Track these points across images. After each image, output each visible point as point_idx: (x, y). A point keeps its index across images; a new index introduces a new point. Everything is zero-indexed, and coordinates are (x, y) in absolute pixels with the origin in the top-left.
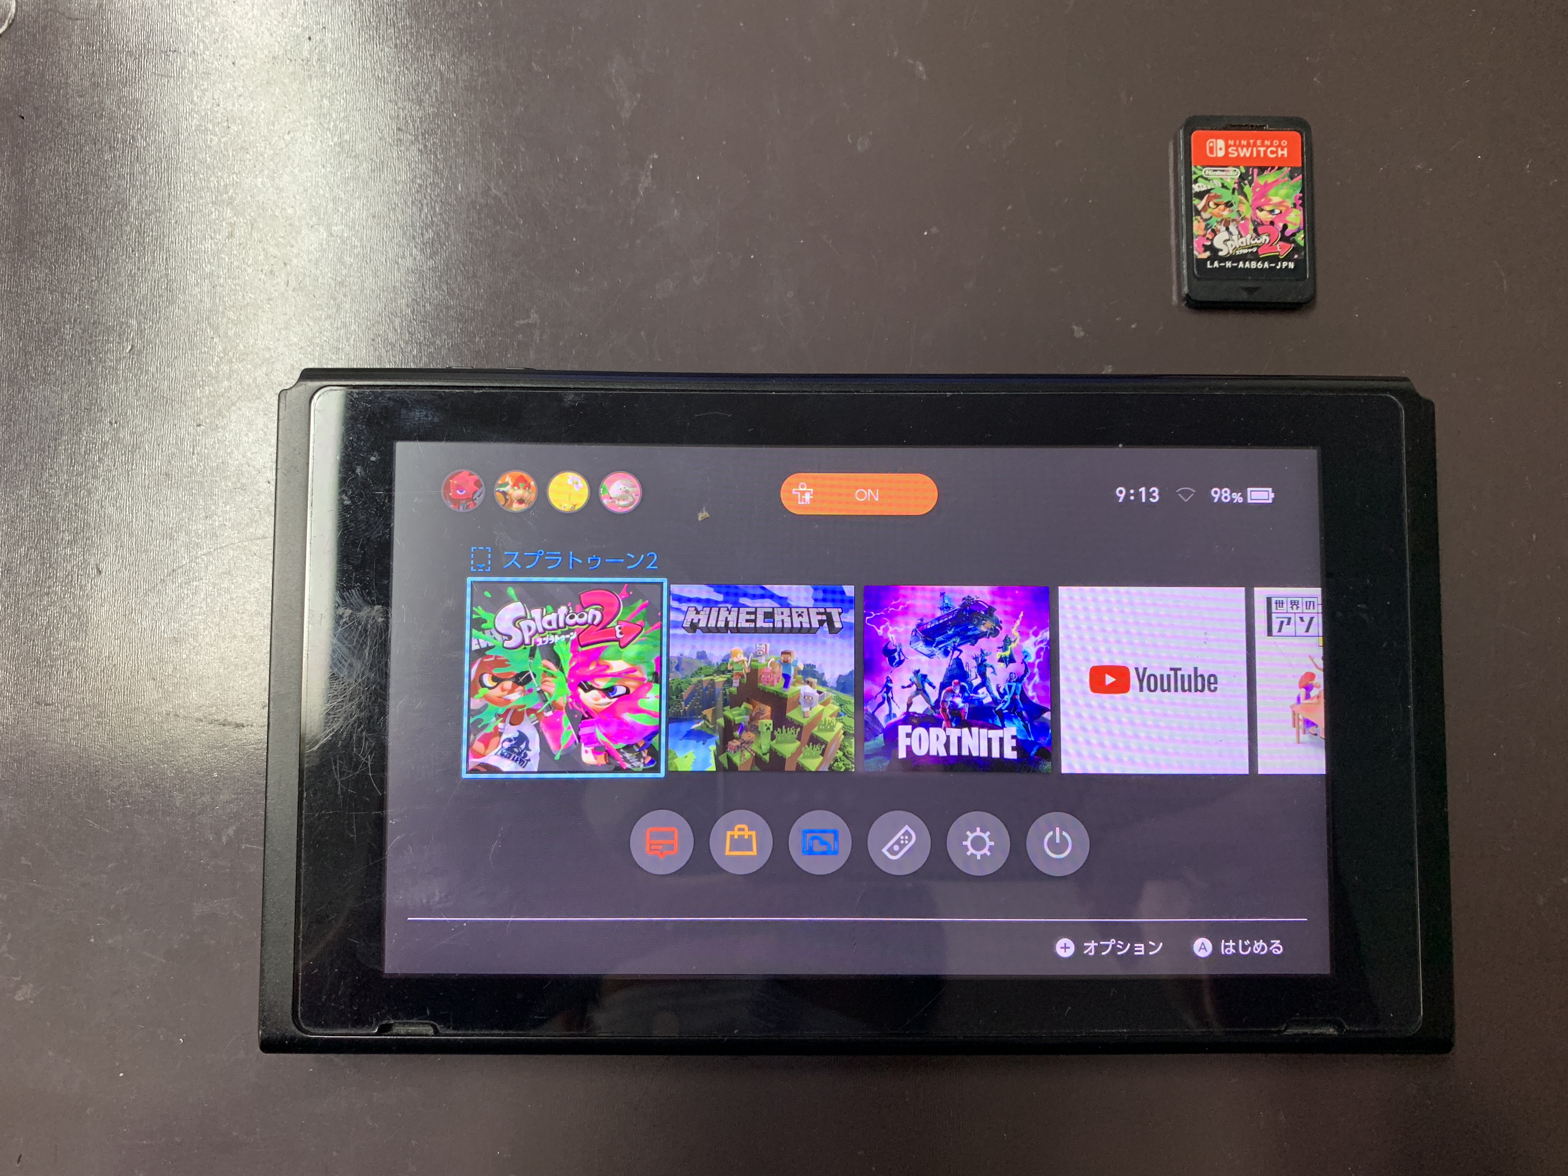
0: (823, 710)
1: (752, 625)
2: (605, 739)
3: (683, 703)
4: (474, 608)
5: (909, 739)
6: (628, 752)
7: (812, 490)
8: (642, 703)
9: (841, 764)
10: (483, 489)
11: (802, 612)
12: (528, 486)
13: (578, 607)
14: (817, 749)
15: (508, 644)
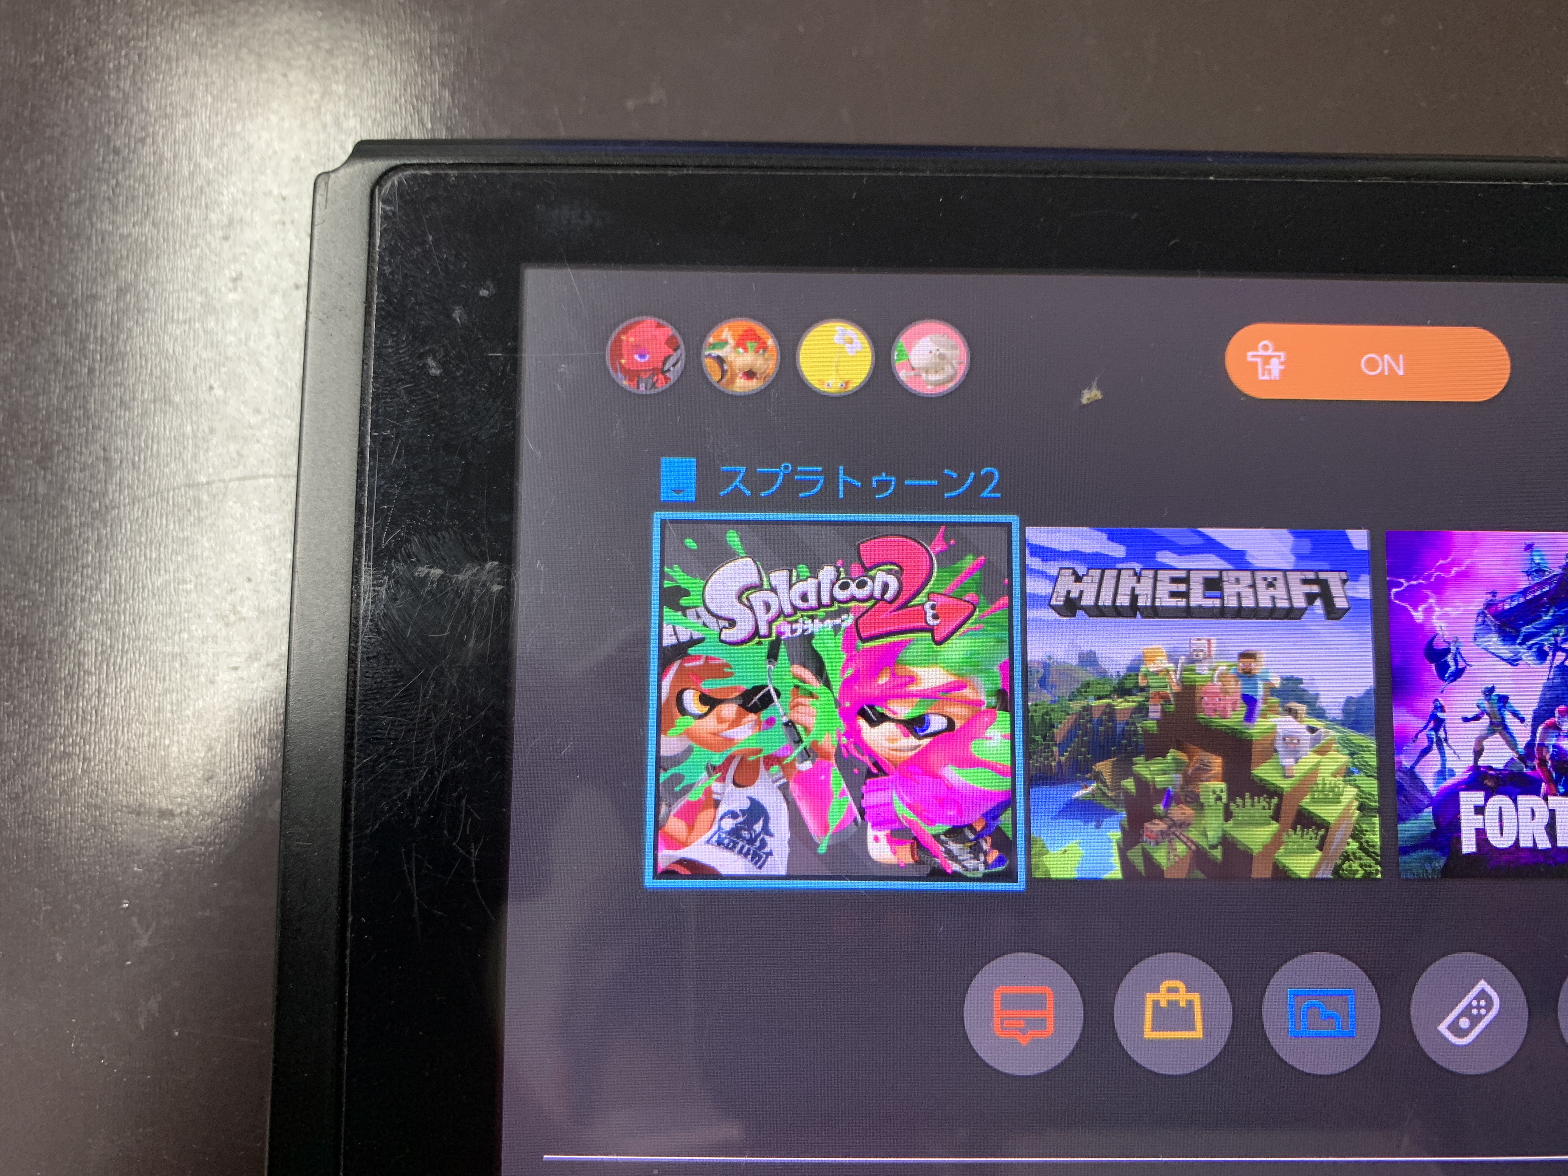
0: (1318, 764)
1: (1182, 603)
2: (911, 816)
3: (1055, 749)
4: (666, 569)
5: (1481, 817)
6: (955, 842)
7: (1282, 354)
8: (979, 748)
9: (1355, 865)
10: (682, 351)
11: (1275, 579)
12: (763, 347)
13: (856, 568)
14: (1310, 838)
15: (727, 635)
